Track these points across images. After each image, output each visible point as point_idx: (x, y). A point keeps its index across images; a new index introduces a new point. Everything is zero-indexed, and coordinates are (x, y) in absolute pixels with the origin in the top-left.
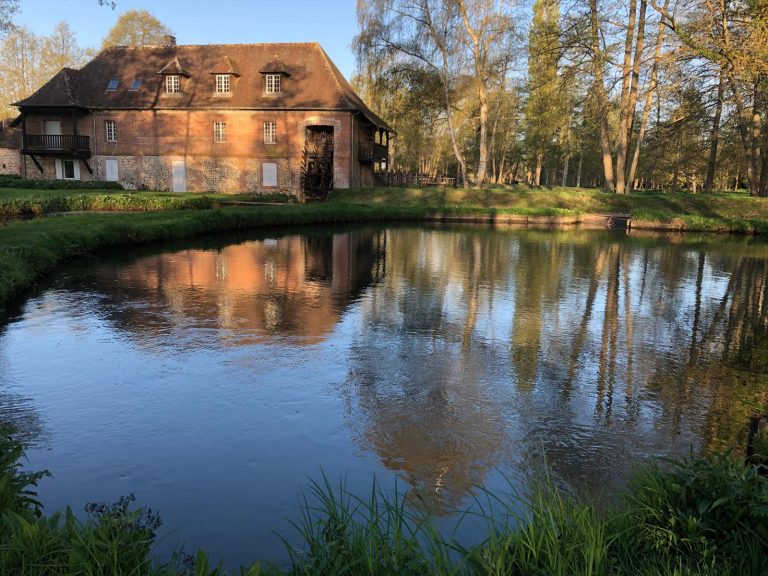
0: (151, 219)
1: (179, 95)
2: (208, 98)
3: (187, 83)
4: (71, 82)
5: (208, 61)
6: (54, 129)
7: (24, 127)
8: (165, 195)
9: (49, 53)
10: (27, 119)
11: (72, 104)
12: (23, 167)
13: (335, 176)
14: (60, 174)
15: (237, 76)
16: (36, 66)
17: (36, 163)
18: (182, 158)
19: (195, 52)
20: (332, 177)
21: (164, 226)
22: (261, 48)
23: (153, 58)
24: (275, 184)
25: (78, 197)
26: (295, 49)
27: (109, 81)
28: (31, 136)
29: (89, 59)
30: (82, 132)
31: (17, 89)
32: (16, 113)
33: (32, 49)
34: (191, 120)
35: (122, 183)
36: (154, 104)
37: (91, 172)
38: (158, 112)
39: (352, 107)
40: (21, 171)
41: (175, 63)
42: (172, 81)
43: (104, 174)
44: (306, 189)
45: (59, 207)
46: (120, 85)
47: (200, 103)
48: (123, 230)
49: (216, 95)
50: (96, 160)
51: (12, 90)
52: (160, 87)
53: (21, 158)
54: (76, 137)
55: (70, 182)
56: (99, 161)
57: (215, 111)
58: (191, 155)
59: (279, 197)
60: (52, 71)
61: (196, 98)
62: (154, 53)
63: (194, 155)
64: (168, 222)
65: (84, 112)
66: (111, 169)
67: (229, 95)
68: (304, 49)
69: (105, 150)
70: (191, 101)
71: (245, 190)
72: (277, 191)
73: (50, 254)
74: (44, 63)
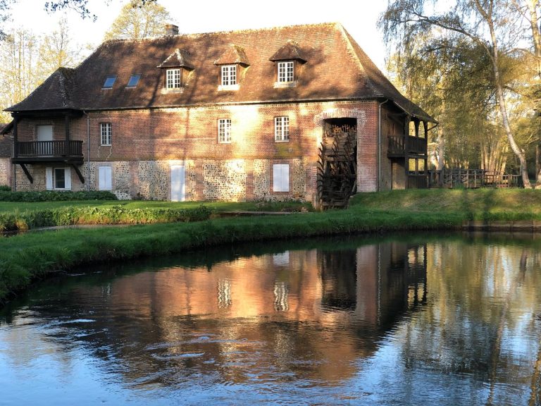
0: (135, 232)
1: (180, 91)
2: (212, 91)
3: (189, 76)
4: (65, 83)
5: (211, 49)
6: (47, 134)
7: (16, 135)
8: (161, 206)
9: (47, 50)
10: (19, 125)
11: (65, 106)
12: (13, 178)
13: (359, 177)
14: (50, 184)
15: (245, 65)
16: (34, 65)
17: (27, 172)
18: (180, 162)
19: (199, 40)
20: (355, 179)
21: (147, 240)
22: (273, 33)
23: (152, 49)
24: (287, 189)
25: (64, 211)
26: (310, 31)
27: (105, 78)
28: (22, 143)
29: (88, 54)
30: (75, 137)
31: (13, 90)
32: (8, 119)
33: (30, 46)
34: (190, 117)
35: (116, 193)
36: (152, 101)
37: (82, 180)
38: (156, 111)
39: (379, 94)
40: (11, 182)
41: (176, 55)
42: (172, 75)
43: (96, 182)
44: (324, 194)
45: (43, 222)
46: (117, 82)
47: (202, 97)
48: (101, 246)
49: (221, 88)
50: (88, 167)
51: (7, 92)
52: (158, 81)
53: (11, 166)
54: (69, 142)
55: (59, 192)
56: (91, 167)
57: (219, 108)
58: (191, 158)
59: (291, 204)
60: (49, 70)
61: (197, 92)
62: (154, 44)
63: (194, 158)
64: (153, 236)
65: (77, 115)
66: (104, 176)
67: (235, 88)
68: (323, 30)
69: (98, 156)
70: (192, 96)
71: (251, 196)
72: (290, 197)
73: (24, 271)
74: (41, 61)
